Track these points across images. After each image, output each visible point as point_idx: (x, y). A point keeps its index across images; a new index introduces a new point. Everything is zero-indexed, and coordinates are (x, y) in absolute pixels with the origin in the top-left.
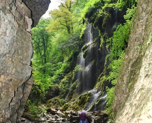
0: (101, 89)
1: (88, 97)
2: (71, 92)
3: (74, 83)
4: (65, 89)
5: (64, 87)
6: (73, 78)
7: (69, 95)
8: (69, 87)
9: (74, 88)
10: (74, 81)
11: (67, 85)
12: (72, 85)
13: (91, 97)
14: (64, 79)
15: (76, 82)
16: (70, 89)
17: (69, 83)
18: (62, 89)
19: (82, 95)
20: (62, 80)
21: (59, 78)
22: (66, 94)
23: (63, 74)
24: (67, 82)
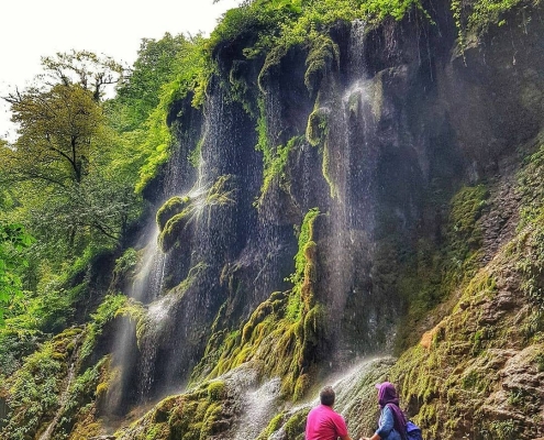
0: (280, 368)
1: (214, 408)
2: (66, 414)
3: (89, 374)
4: (38, 399)
5: (34, 391)
6: (84, 351)
7: (56, 430)
8: (57, 393)
9: (85, 396)
10: (87, 363)
11: (51, 381)
12: (75, 383)
13: (228, 405)
14: (37, 355)
15: (99, 369)
16: (65, 401)
17: (63, 373)
18: (26, 399)
19: (173, 400)
20: (30, 360)
21: (13, 349)
22: (38, 428)
23: (37, 334)
24: (53, 370)
